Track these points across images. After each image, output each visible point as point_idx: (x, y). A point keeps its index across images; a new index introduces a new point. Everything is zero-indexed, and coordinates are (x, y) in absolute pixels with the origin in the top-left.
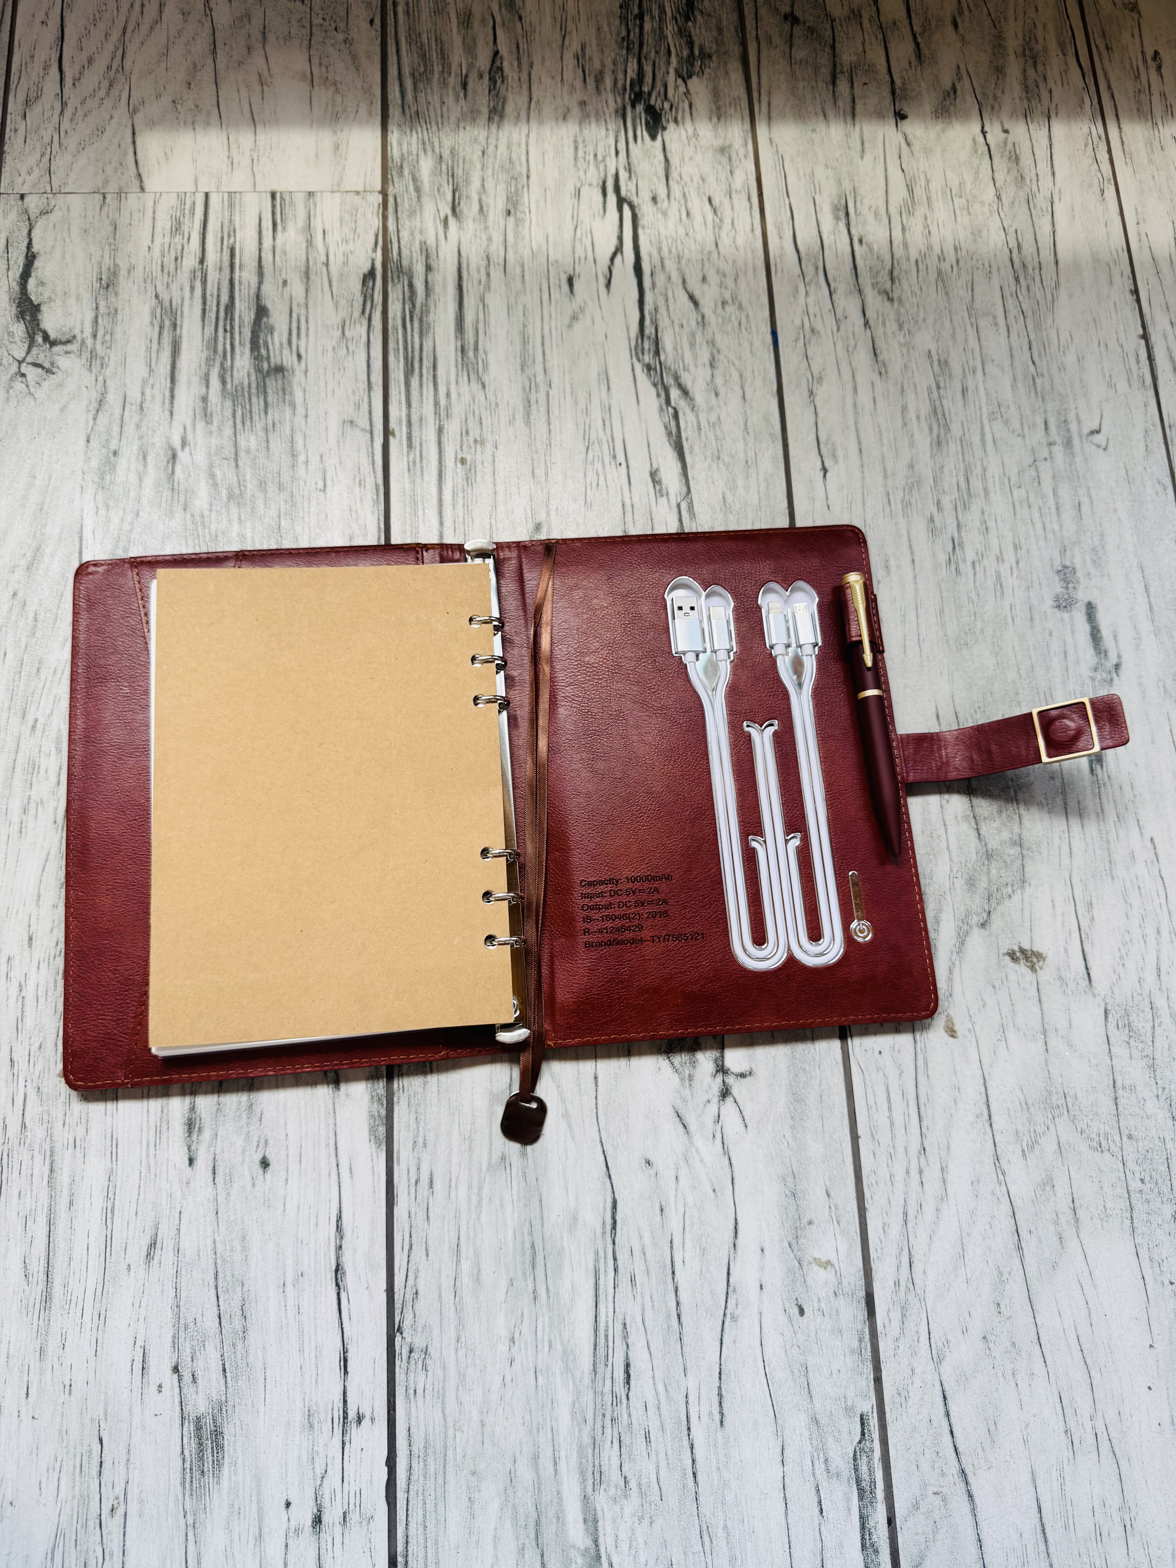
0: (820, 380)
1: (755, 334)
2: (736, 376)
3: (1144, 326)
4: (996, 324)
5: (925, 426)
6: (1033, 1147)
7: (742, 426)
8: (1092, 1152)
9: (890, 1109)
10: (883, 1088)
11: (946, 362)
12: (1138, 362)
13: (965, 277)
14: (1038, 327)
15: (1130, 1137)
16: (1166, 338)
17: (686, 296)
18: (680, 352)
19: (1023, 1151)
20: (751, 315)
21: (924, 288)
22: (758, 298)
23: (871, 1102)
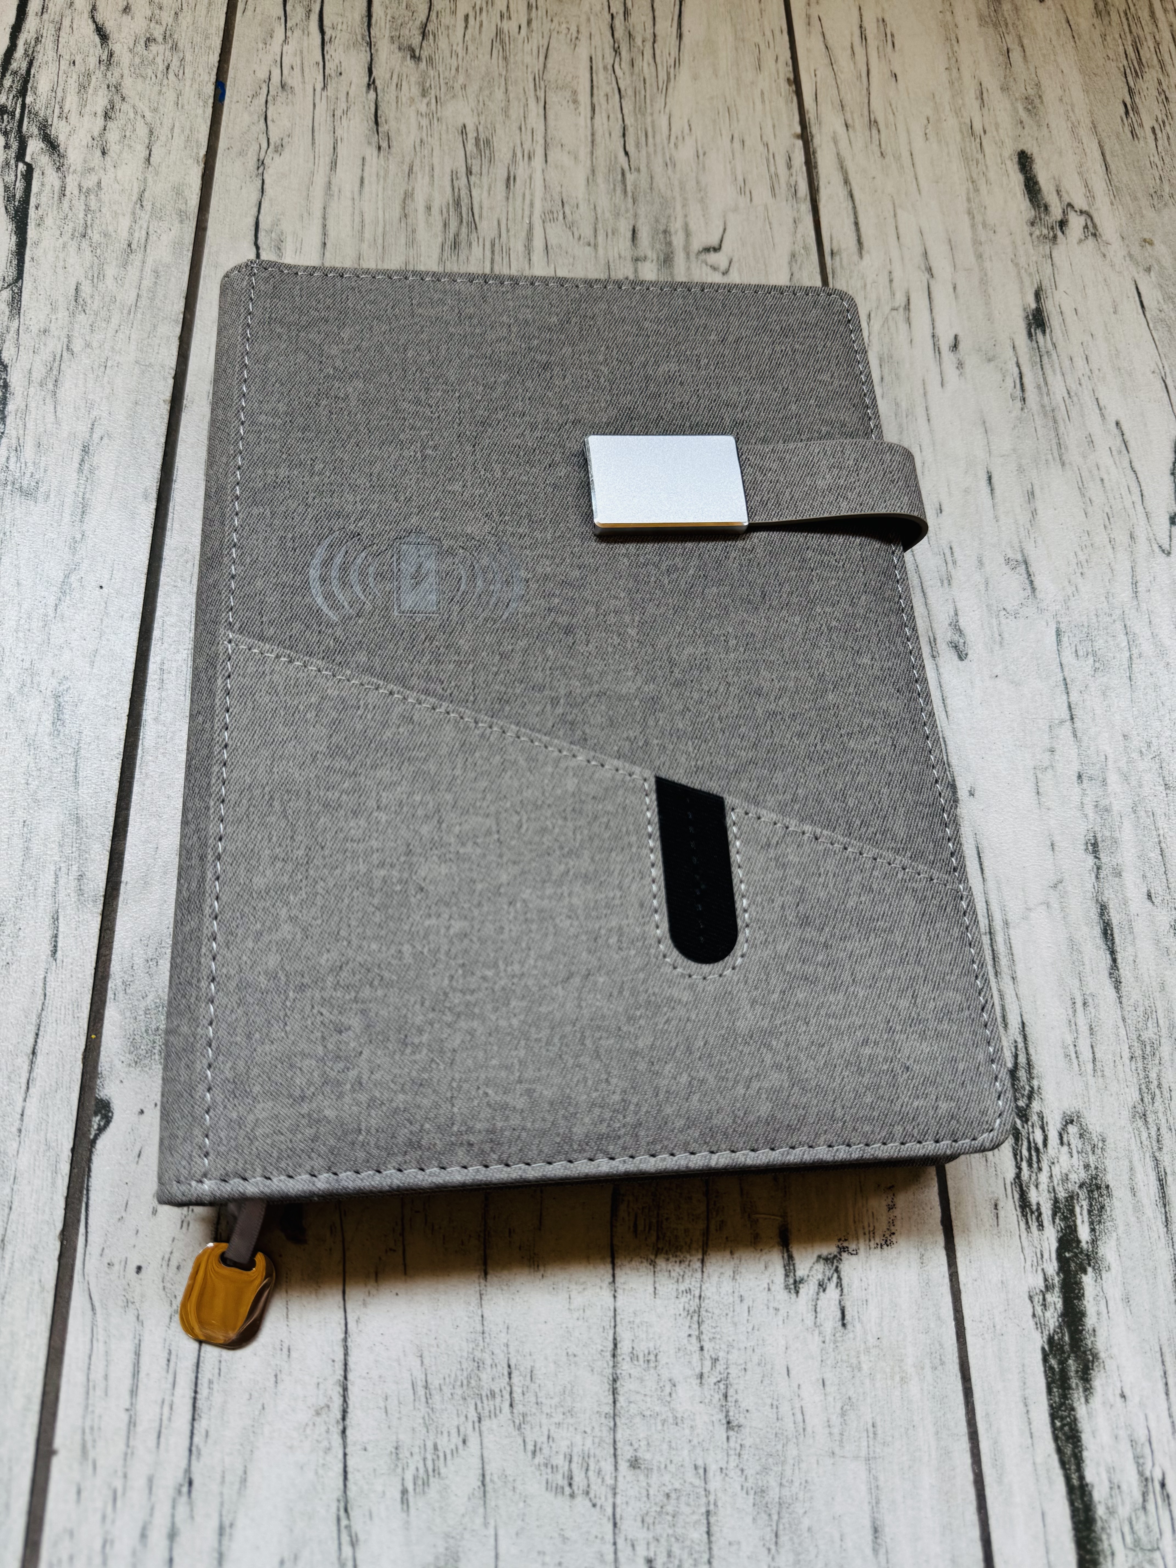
0: (280, 148)
1: (188, 83)
2: (142, 131)
3: (804, 123)
4: (575, 101)
5: (437, 221)
6: (426, 1483)
7: (135, 198)
8: (550, 1496)
9: (134, 1392)
10: (129, 1346)
11: (488, 142)
12: (789, 167)
13: (537, 40)
14: (640, 110)
15: (635, 1464)
16: (835, 141)
17: (92, 27)
18: (60, 94)
19: (404, 1492)
20: (189, 57)
21: (471, 48)
22: (207, 37)
23: (97, 1374)
